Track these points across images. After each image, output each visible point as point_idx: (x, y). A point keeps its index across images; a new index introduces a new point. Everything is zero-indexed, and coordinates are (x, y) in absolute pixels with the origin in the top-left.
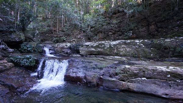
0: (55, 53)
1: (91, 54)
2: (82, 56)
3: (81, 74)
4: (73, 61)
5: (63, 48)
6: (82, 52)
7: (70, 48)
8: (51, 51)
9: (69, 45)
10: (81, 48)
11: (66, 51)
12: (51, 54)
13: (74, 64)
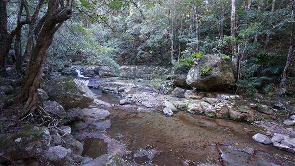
0: (84, 74)
1: (105, 75)
2: (100, 76)
3: (93, 86)
4: (92, 80)
5: (89, 70)
6: (100, 74)
7: (94, 71)
8: (81, 72)
9: (93, 67)
10: (100, 72)
11: (91, 72)
12: (81, 74)
13: (92, 82)
